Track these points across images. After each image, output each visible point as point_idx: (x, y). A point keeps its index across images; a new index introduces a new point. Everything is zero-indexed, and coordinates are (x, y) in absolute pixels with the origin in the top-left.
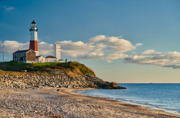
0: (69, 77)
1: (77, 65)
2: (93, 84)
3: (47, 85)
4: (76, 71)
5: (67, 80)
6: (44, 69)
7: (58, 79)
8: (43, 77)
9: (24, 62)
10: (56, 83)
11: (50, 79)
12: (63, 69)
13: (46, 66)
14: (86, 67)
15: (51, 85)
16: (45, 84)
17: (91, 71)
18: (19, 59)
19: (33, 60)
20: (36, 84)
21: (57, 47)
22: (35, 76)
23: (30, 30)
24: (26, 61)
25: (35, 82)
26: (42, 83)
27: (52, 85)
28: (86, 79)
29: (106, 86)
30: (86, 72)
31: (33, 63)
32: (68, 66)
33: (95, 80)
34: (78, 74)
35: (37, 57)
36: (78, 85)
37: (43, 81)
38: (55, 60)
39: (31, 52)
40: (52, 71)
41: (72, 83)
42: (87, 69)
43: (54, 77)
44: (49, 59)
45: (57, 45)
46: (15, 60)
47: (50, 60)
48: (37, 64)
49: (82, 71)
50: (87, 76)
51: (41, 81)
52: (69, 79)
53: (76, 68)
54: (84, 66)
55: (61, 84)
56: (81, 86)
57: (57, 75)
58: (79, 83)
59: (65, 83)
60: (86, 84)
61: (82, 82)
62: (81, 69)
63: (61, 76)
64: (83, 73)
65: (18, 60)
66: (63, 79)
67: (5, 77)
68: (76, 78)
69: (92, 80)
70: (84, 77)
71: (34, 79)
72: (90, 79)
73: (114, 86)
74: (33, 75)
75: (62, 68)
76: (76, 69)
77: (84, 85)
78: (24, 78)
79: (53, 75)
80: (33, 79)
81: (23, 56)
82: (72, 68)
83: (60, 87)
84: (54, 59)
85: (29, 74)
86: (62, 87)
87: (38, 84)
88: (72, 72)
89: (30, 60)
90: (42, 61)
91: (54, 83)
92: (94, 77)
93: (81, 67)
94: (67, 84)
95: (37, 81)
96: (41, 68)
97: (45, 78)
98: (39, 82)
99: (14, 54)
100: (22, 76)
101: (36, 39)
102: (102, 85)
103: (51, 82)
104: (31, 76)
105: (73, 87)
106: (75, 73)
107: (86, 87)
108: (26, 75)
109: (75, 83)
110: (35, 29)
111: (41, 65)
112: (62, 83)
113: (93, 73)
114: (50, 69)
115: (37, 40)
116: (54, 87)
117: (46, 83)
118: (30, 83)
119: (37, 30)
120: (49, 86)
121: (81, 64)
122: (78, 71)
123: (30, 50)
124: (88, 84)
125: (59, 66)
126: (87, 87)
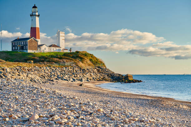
0: (81, 69)
1: (86, 55)
2: (106, 77)
3: (60, 78)
4: (86, 62)
5: (79, 72)
6: (50, 59)
7: (69, 71)
8: (53, 68)
9: (25, 51)
10: (69, 76)
11: (61, 71)
12: (72, 60)
13: (51, 56)
14: (95, 57)
15: (64, 78)
16: (57, 77)
17: (101, 62)
18: (19, 48)
19: (35, 49)
20: (48, 77)
21: (61, 34)
22: (45, 68)
23: (31, 16)
24: (27, 50)
25: (47, 75)
26: (54, 76)
27: (66, 79)
28: (98, 70)
29: (121, 79)
30: (96, 63)
31: (35, 52)
32: (77, 56)
33: (108, 72)
34: (89, 65)
35: (40, 46)
36: (92, 78)
37: (54, 73)
38: (59, 50)
39: (33, 40)
40: (61, 62)
41: (85, 76)
42: (97, 60)
43: (65, 69)
44: (52, 48)
45: (60, 32)
46: (14, 49)
47: (54, 50)
48: (41, 54)
49: (92, 62)
50: (99, 67)
51: (53, 73)
52: (82, 71)
53: (86, 58)
54: (93, 56)
55: (74, 77)
56: (95, 79)
57: (68, 67)
58: (93, 76)
59: (78, 76)
60: (100, 77)
61: (95, 75)
62: (91, 60)
63: (72, 68)
64: (94, 64)
65: (17, 49)
66: (74, 71)
67: (17, 69)
68: (88, 69)
69: (104, 72)
70: (95, 68)
71: (45, 71)
72: (102, 71)
73: (130, 79)
74: (43, 67)
75: (70, 58)
76: (86, 60)
77: (98, 78)
78: (33, 70)
79: (64, 67)
80: (43, 71)
81: (24, 45)
82: (81, 58)
83: (74, 80)
84: (58, 48)
85: (37, 66)
86: (76, 80)
87: (51, 77)
88: (83, 63)
89: (31, 49)
90: (45, 51)
91: (66, 76)
92: (106, 69)
93: (91, 57)
94: (80, 76)
95: (49, 73)
96: (46, 58)
97: (56, 70)
98: (51, 75)
99: (13, 42)
100: (30, 68)
101: (38, 25)
102: (116, 78)
103: (64, 75)
104: (40, 68)
105: (87, 80)
106: (85, 64)
107: (100, 80)
108: (35, 67)
109: (88, 75)
110: (37, 14)
111: (45, 55)
112: (76, 76)
113: (104, 64)
114: (58, 59)
115: (39, 27)
116: (68, 80)
117: (58, 75)
118: (41, 75)
119: (39, 16)
120: (62, 79)
121: (91, 54)
122: (89, 62)
123: (32, 38)
124: (101, 77)
125: (66, 56)
126: (102, 80)
